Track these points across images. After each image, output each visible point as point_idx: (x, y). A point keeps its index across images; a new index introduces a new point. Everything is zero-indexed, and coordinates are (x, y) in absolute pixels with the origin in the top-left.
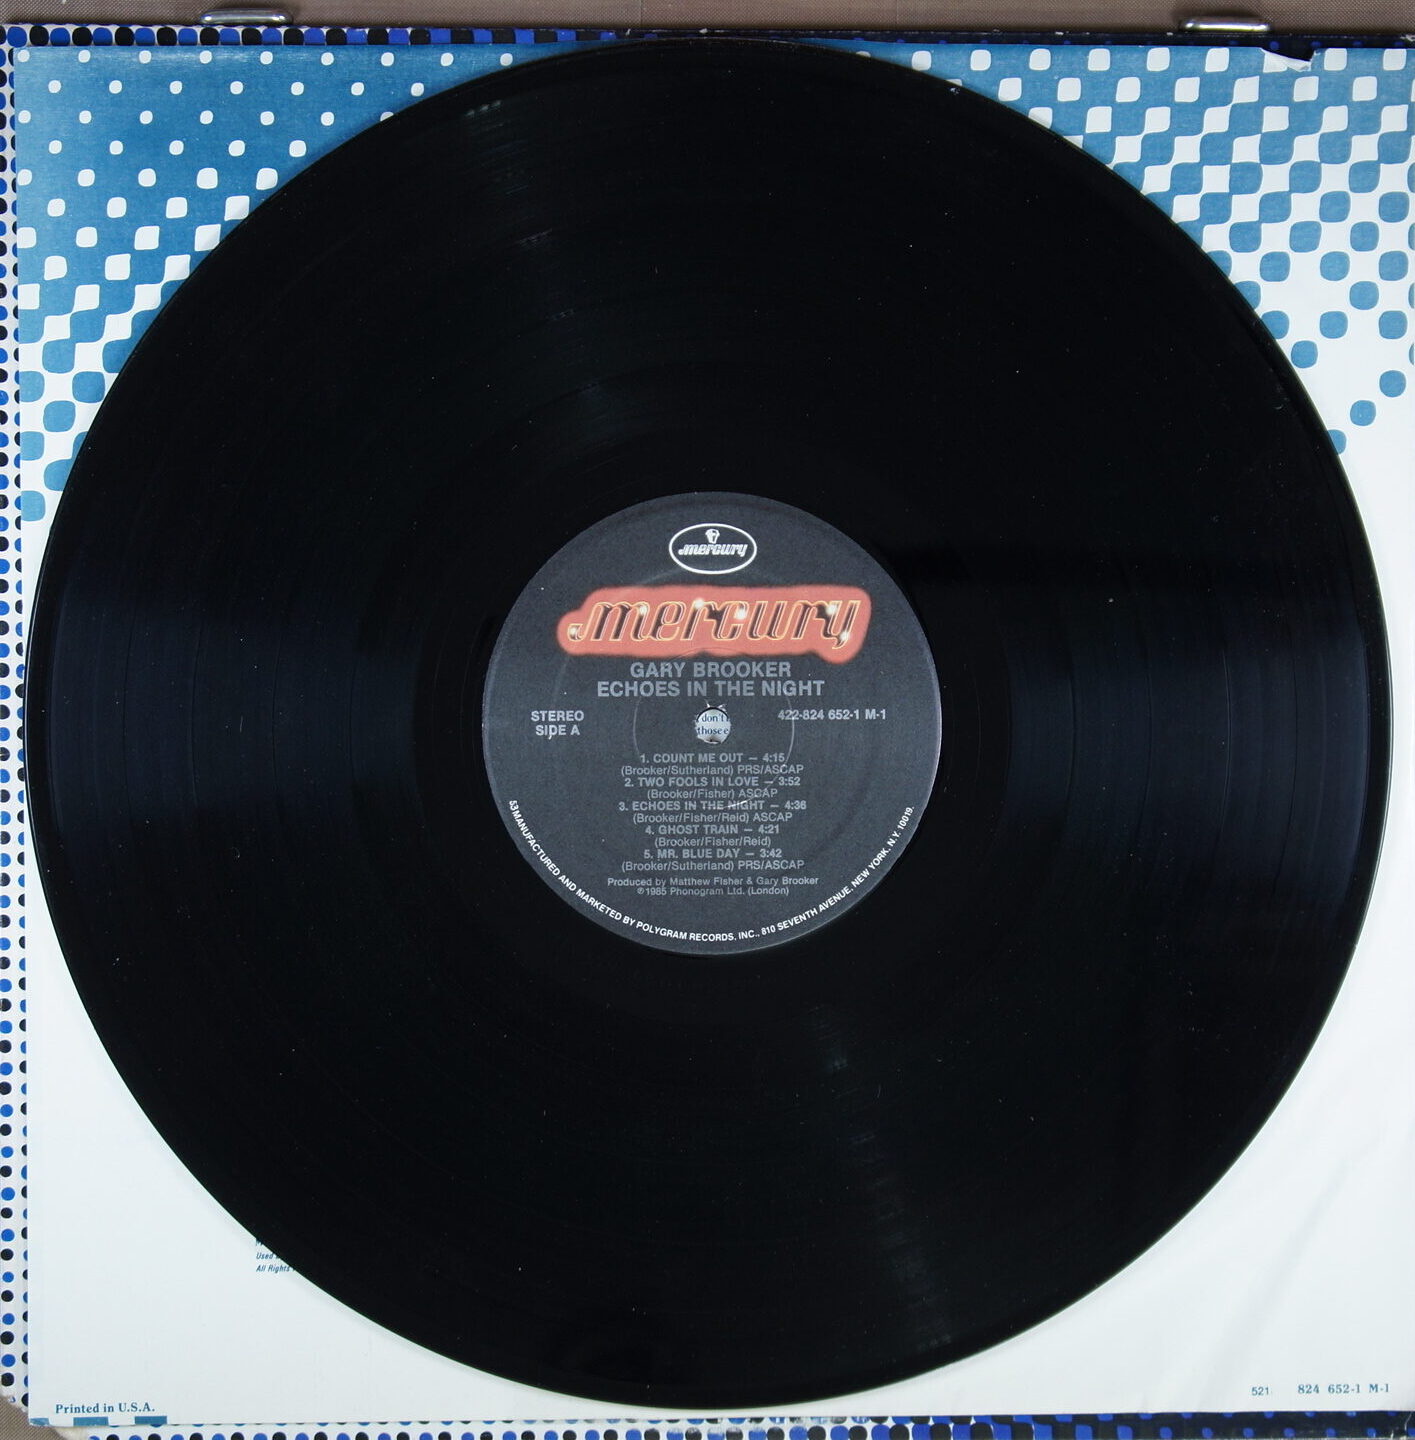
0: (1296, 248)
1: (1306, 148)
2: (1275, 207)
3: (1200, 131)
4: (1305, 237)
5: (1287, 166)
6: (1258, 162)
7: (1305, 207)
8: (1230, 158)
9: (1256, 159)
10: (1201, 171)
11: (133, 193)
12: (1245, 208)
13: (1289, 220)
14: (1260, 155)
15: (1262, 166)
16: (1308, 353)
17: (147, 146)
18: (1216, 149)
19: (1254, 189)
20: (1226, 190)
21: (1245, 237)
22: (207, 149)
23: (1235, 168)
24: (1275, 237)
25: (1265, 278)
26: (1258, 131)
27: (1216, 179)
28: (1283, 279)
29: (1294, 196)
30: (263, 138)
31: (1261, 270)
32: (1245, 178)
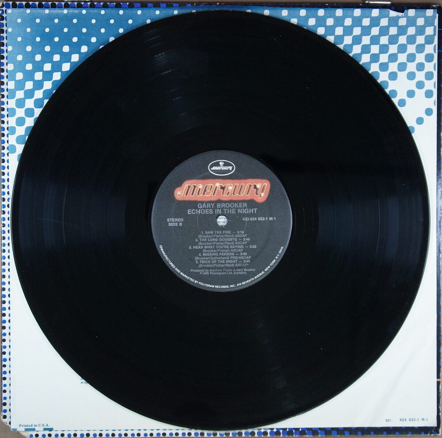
0: (399, 70)
1: (402, 40)
2: (393, 58)
3: (370, 34)
4: (402, 67)
5: (397, 45)
6: (388, 44)
7: (402, 58)
8: (379, 43)
9: (387, 43)
10: (370, 47)
11: (43, 53)
12: (384, 58)
13: (397, 62)
14: (388, 42)
15: (389, 45)
16: (402, 103)
17: (47, 39)
18: (375, 40)
19: (387, 52)
20: (378, 52)
21: (384, 67)
22: (66, 40)
23: (381, 46)
24: (393, 67)
25: (390, 79)
26: (388, 34)
27: (375, 49)
28: (396, 80)
29: (399, 54)
30: (83, 36)
31: (389, 77)
32: (384, 49)
